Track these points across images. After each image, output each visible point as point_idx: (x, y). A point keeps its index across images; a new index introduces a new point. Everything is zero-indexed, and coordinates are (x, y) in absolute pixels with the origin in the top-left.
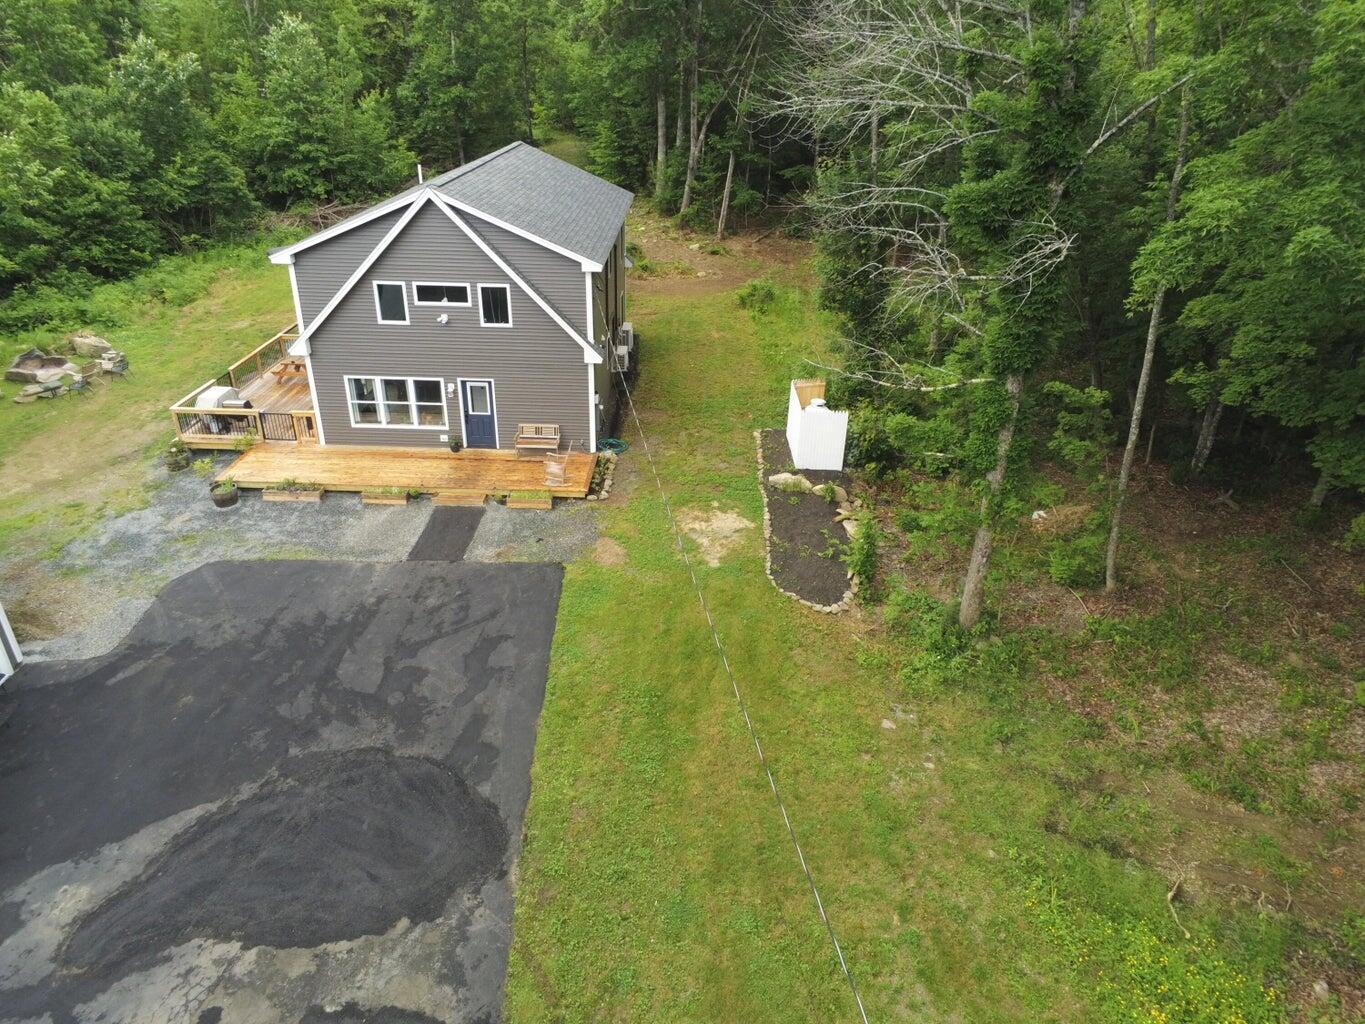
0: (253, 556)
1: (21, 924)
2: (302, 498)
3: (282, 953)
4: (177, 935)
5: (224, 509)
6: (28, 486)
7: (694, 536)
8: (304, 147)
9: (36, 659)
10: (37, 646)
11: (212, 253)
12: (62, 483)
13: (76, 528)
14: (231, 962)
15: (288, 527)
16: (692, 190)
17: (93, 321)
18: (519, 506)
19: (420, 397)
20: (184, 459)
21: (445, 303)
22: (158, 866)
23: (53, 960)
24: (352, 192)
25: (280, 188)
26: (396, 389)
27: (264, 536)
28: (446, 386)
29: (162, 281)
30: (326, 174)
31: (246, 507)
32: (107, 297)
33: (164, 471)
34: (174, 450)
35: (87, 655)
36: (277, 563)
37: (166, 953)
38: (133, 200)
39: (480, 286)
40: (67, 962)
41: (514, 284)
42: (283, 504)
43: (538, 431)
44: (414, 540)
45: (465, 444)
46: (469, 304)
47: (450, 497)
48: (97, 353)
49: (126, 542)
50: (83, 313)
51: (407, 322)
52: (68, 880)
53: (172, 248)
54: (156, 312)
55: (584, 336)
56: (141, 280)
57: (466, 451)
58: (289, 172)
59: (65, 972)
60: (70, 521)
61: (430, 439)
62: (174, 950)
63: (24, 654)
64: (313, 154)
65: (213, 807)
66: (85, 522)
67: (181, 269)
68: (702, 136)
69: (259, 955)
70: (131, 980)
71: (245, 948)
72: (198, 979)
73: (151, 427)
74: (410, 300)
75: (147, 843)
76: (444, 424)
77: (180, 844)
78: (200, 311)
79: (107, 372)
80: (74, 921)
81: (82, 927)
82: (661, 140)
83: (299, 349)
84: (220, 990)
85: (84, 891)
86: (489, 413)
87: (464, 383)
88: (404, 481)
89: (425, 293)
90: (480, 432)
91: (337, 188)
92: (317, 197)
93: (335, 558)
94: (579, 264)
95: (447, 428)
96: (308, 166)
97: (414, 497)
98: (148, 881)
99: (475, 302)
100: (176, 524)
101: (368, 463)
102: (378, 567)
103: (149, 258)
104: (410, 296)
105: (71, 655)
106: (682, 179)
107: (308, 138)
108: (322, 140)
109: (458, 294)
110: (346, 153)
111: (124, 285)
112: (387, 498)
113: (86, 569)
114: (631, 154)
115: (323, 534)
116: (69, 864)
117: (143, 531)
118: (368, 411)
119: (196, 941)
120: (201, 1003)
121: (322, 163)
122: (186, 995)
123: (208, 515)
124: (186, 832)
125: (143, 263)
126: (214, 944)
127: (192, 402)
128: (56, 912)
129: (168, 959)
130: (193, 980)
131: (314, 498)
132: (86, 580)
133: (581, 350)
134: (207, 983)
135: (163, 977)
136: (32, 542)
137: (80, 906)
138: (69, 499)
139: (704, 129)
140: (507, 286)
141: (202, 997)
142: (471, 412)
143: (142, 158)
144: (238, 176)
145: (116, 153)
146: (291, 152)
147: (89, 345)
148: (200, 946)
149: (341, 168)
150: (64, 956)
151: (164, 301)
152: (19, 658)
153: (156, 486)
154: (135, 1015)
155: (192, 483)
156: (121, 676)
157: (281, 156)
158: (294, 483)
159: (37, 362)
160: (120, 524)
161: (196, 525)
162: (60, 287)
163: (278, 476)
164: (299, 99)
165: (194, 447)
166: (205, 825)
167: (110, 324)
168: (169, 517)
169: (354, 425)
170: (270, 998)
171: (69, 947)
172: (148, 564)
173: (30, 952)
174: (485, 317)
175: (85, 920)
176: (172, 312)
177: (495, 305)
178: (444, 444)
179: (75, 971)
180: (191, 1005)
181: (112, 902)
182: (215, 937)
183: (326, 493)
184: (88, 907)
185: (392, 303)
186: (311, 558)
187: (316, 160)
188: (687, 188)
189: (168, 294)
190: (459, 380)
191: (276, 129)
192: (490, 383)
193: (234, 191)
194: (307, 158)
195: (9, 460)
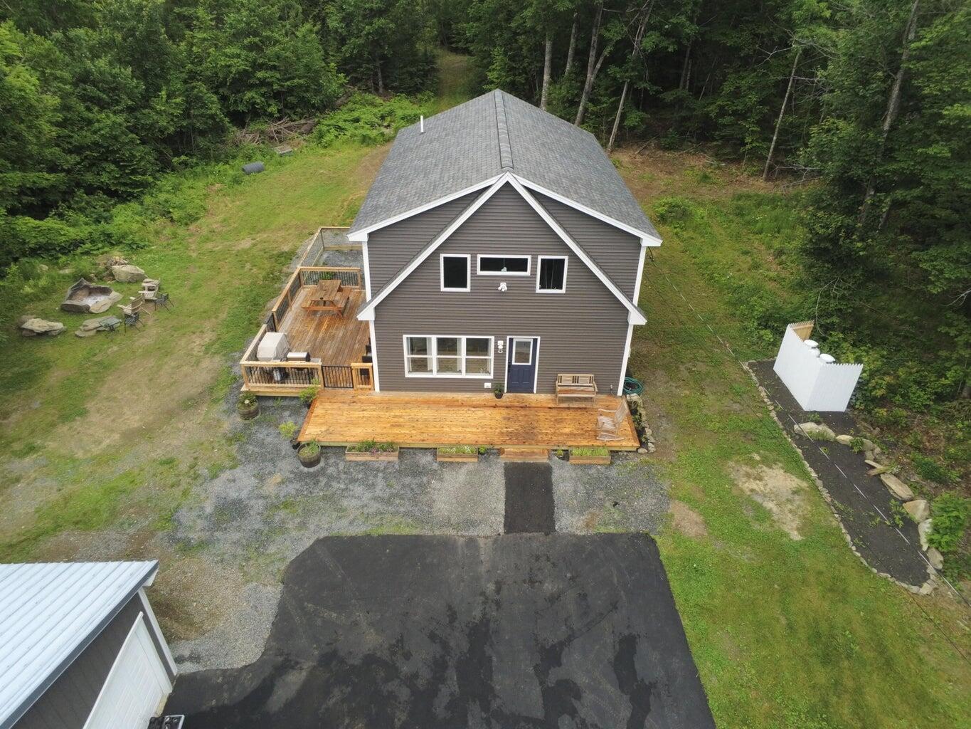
0: (358, 530)
2: (382, 458)
5: (311, 470)
6: (116, 436)
8: (260, 74)
9: (189, 668)
10: (185, 649)
11: (199, 169)
12: (146, 433)
13: (177, 492)
15: (378, 492)
17: (119, 243)
18: (581, 462)
19: (469, 351)
20: (257, 408)
21: (504, 272)
24: (299, 110)
25: (240, 108)
26: (447, 346)
27: (359, 503)
28: (496, 343)
29: (166, 201)
30: (277, 95)
31: (333, 466)
32: (124, 217)
33: (238, 420)
34: (247, 402)
35: (238, 662)
36: (386, 540)
38: (133, 129)
39: (540, 258)
41: (573, 256)
42: (365, 463)
43: (575, 380)
44: (501, 507)
45: (505, 391)
46: (528, 273)
47: (515, 454)
48: (136, 280)
49: (230, 511)
50: (109, 236)
51: (468, 289)
53: (165, 166)
54: (168, 231)
55: (630, 299)
56: (148, 200)
57: (507, 397)
58: (248, 95)
60: (169, 481)
61: (476, 386)
63: (179, 660)
64: (268, 80)
66: (184, 486)
67: (176, 188)
73: (206, 363)
74: (474, 270)
76: (488, 372)
78: (205, 231)
79: (148, 301)
83: (367, 315)
86: (530, 364)
87: (511, 340)
88: (471, 438)
89: (487, 264)
90: (520, 379)
91: (286, 106)
92: (271, 115)
93: (437, 533)
94: (638, 239)
95: (491, 377)
96: (263, 90)
97: (485, 454)
99: (534, 270)
100: (271, 487)
101: (426, 414)
102: (481, 542)
103: (150, 179)
104: (474, 266)
105: (222, 662)
107: (261, 67)
108: (274, 68)
109: (520, 265)
110: (294, 78)
111: (134, 205)
112: (460, 456)
113: (203, 544)
115: (414, 501)
117: (244, 495)
118: (421, 365)
121: (275, 87)
123: (300, 477)
125: (144, 185)
131: (394, 458)
132: (206, 558)
133: (626, 311)
136: (140, 508)
138: (159, 454)
139: (601, 60)
140: (566, 258)
142: (513, 363)
143: (136, 91)
144: (214, 106)
145: (115, 89)
146: (250, 78)
147: (127, 273)
149: (291, 90)
151: (172, 220)
153: (233, 439)
155: (273, 435)
157: (242, 81)
158: (374, 443)
159: (85, 292)
160: (218, 486)
161: (291, 488)
162: (82, 210)
163: (358, 434)
164: (256, 34)
165: (258, 394)
167: (135, 248)
168: (261, 478)
169: (408, 375)
172: (259, 541)
174: (540, 284)
176: (181, 231)
177: (552, 273)
178: (488, 390)
183: (404, 451)
185: (456, 272)
186: (415, 532)
187: (271, 84)
188: (581, 108)
189: (176, 215)
190: (508, 337)
191: (234, 58)
192: (535, 341)
193: (212, 117)
194: (263, 83)
195: (90, 405)
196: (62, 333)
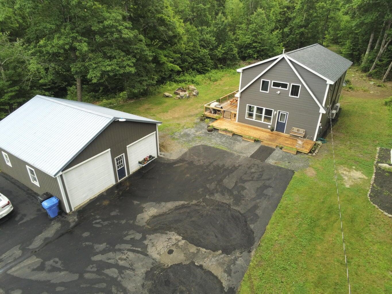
0: (212, 146)
1: (143, 212)
2: (228, 134)
3: (190, 244)
4: (170, 229)
5: (209, 133)
6: (171, 117)
7: (342, 175)
8: (254, 44)
9: (162, 156)
10: (163, 153)
11: (225, 70)
12: (178, 118)
13: (178, 129)
14: (179, 241)
15: (222, 141)
16: (377, 64)
17: (195, 83)
18: (286, 151)
19: (265, 114)
20: (204, 118)
21: (280, 88)
22: (171, 211)
23: (146, 223)
24: (264, 57)
25: (246, 55)
26: (260, 110)
27: (216, 141)
28: (274, 112)
29: (211, 75)
30: (258, 52)
31: (214, 133)
32: (199, 78)
33: (199, 120)
34: (202, 116)
35: (171, 158)
36: (217, 149)
37: (167, 232)
38: (209, 55)
39: (292, 84)
40: (148, 224)
41: (303, 85)
42: (223, 134)
43: (298, 130)
44: (253, 153)
45: (275, 130)
46: (287, 89)
47: (266, 143)
48: (193, 90)
49: (187, 135)
50: (193, 81)
51: (268, 92)
52: (153, 207)
53: (216, 67)
54: (208, 83)
55: (321, 104)
56: (207, 74)
57: (275, 132)
58: (249, 51)
59: (147, 226)
60: (177, 127)
61: (265, 126)
62: (168, 232)
63: (160, 154)
64: (256, 46)
65: (186, 203)
66: (180, 128)
67: (216, 73)
68: (386, 46)
69: (185, 242)
70: (158, 234)
71: (183, 239)
72: (171, 241)
73: (199, 110)
74: (271, 86)
75: (170, 205)
76: (270, 123)
77: (177, 208)
78: (218, 84)
79: (194, 95)
80: (152, 216)
81: (153, 218)
82: (369, 47)
83: (238, 95)
84: (174, 246)
85: (156, 210)
86: (284, 122)
87: (279, 112)
88: (255, 136)
89: (275, 84)
90: (280, 127)
91: (260, 56)
92: (254, 58)
93: (231, 152)
94: (326, 81)
95: (271, 124)
96: (254, 49)
97: (256, 141)
98: (168, 214)
99: (289, 89)
100: (198, 133)
101: (247, 129)
102: (241, 157)
103: (209, 69)
104: (271, 85)
105: (168, 157)
106: (374, 60)
107: (256, 42)
108: (259, 43)
109: (285, 86)
110: (264, 46)
111: (203, 75)
112: (249, 139)
113: (177, 139)
114: (356, 51)
115: (230, 145)
116: (155, 203)
117: (190, 133)
118: (251, 115)
119: (173, 233)
120: (170, 247)
121: (258, 49)
122: (168, 244)
123: (205, 133)
124: (179, 206)
125: (208, 71)
126: (177, 235)
127: (209, 105)
128: (149, 212)
129: (167, 234)
130: (170, 241)
131: (231, 135)
132: (176, 141)
133: (319, 108)
134: (173, 243)
135: (164, 237)
136: (168, 130)
137: (154, 213)
138: (178, 122)
139: (387, 44)
140: (300, 85)
141: (171, 246)
142: (279, 121)
143: (214, 44)
144: (236, 50)
145: (209, 43)
146: (251, 45)
147: (192, 88)
148: (174, 234)
149: (263, 50)
150: (148, 223)
151: (211, 80)
152: (159, 155)
153: (196, 124)
154: (157, 243)
155: (204, 125)
156: (176, 165)
157: (248, 46)
158: (227, 130)
159: (181, 90)
160: (186, 130)
161: (202, 135)
162: (190, 74)
163: (223, 127)
164: (256, 31)
165: (207, 116)
166: (183, 206)
167: (198, 84)
168: (197, 131)
169: (246, 118)
170: (184, 254)
171: (149, 221)
172: (189, 141)
173: (142, 219)
174: (291, 94)
175: (154, 217)
176: (212, 83)
177: (295, 90)
178: (269, 129)
179: (149, 227)
180: (168, 247)
181: (160, 215)
182: (177, 233)
183: (234, 134)
184: (155, 214)
185: (265, 86)
186: (226, 150)
187: (256, 48)
188: (374, 63)
189: (212, 79)
190: (278, 111)
191: (247, 39)
192: (287, 113)
193: (234, 55)
194: (255, 47)
195: (169, 111)
196: (171, 97)
